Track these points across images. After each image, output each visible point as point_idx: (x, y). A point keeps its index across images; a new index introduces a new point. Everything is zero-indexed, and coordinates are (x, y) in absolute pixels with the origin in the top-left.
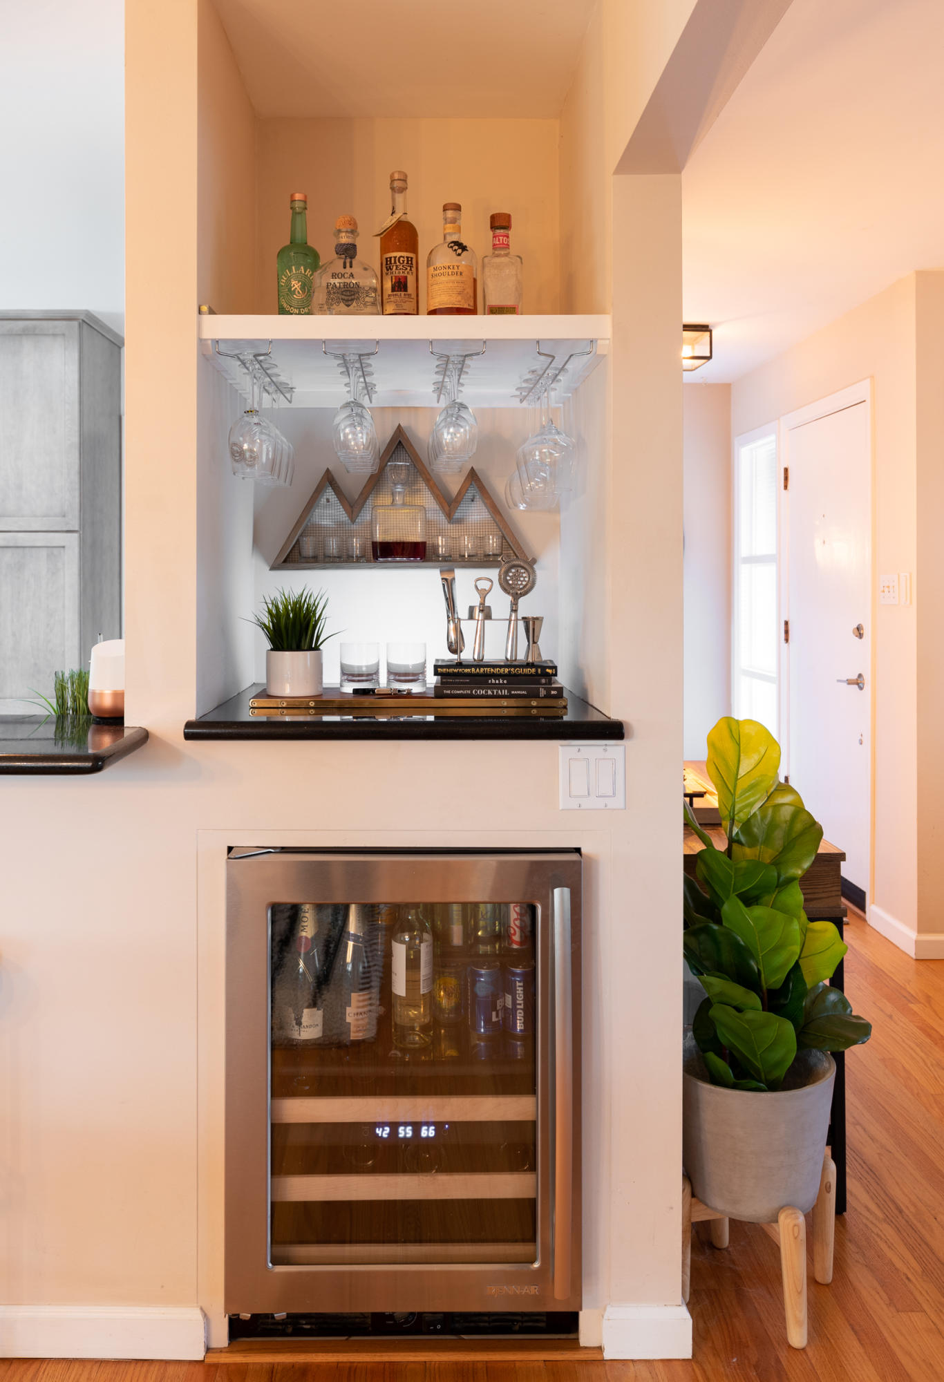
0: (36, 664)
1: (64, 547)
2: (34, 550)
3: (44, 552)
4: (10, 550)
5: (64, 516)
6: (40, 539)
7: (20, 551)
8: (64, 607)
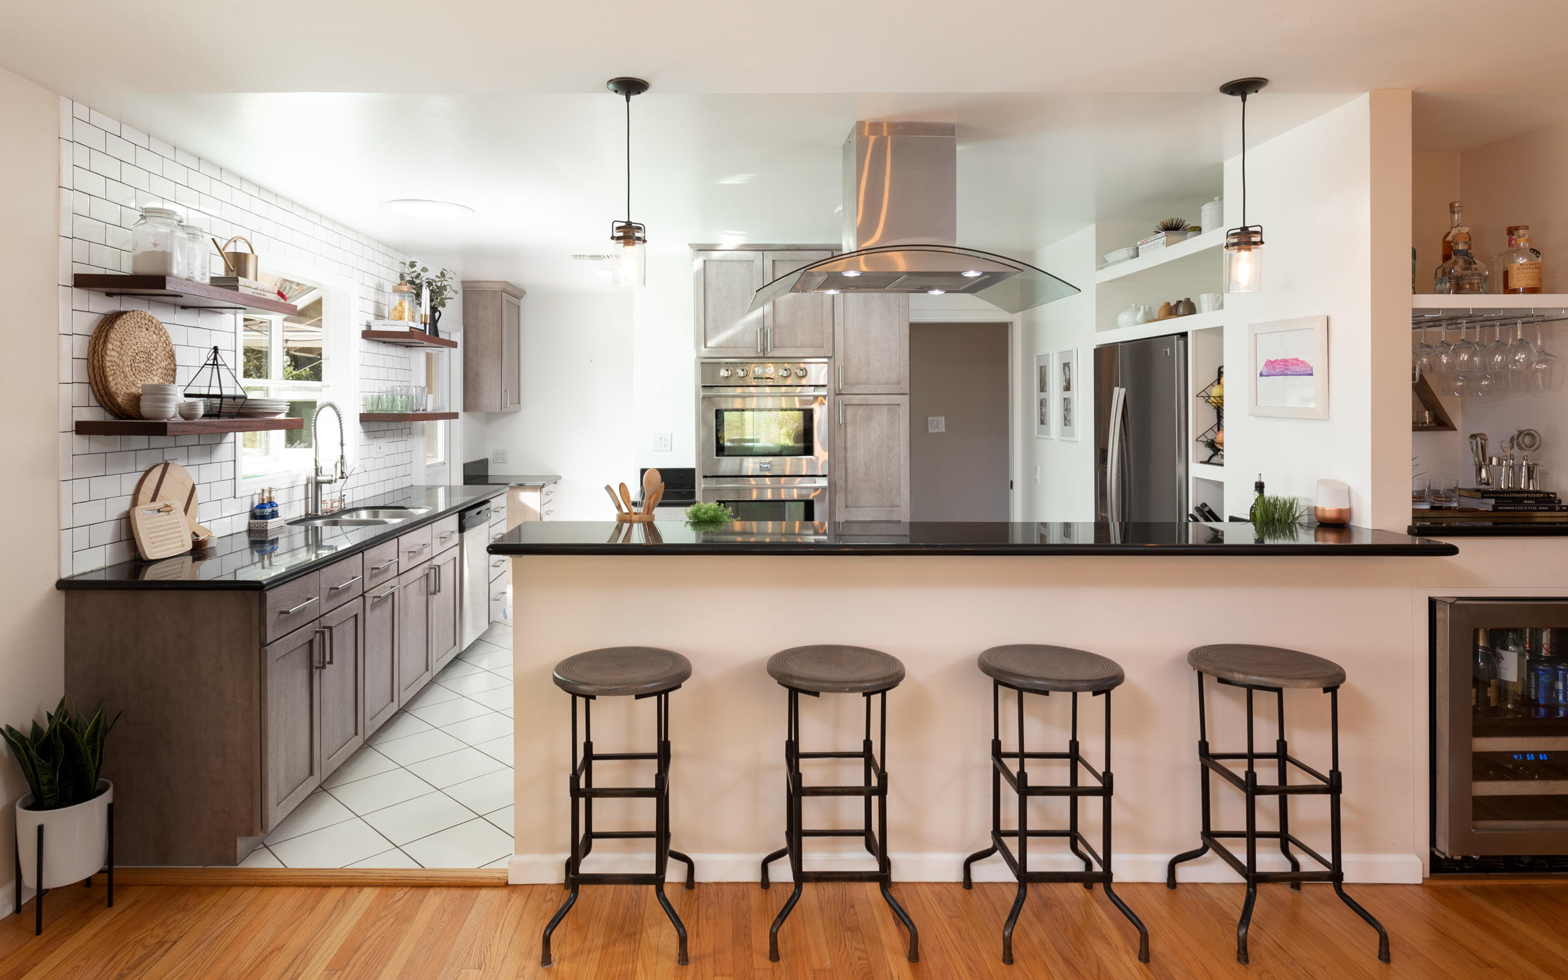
0: (880, 484)
1: (899, 405)
2: (878, 406)
3: (885, 408)
4: (862, 407)
5: (899, 384)
6: (884, 399)
7: (869, 407)
8: (899, 445)
